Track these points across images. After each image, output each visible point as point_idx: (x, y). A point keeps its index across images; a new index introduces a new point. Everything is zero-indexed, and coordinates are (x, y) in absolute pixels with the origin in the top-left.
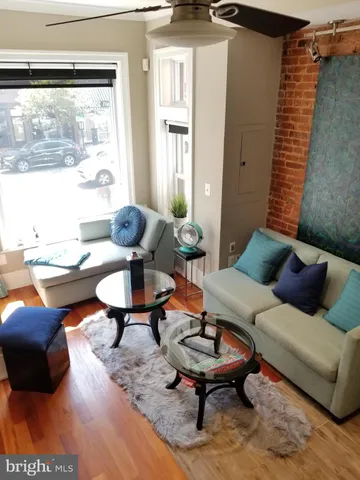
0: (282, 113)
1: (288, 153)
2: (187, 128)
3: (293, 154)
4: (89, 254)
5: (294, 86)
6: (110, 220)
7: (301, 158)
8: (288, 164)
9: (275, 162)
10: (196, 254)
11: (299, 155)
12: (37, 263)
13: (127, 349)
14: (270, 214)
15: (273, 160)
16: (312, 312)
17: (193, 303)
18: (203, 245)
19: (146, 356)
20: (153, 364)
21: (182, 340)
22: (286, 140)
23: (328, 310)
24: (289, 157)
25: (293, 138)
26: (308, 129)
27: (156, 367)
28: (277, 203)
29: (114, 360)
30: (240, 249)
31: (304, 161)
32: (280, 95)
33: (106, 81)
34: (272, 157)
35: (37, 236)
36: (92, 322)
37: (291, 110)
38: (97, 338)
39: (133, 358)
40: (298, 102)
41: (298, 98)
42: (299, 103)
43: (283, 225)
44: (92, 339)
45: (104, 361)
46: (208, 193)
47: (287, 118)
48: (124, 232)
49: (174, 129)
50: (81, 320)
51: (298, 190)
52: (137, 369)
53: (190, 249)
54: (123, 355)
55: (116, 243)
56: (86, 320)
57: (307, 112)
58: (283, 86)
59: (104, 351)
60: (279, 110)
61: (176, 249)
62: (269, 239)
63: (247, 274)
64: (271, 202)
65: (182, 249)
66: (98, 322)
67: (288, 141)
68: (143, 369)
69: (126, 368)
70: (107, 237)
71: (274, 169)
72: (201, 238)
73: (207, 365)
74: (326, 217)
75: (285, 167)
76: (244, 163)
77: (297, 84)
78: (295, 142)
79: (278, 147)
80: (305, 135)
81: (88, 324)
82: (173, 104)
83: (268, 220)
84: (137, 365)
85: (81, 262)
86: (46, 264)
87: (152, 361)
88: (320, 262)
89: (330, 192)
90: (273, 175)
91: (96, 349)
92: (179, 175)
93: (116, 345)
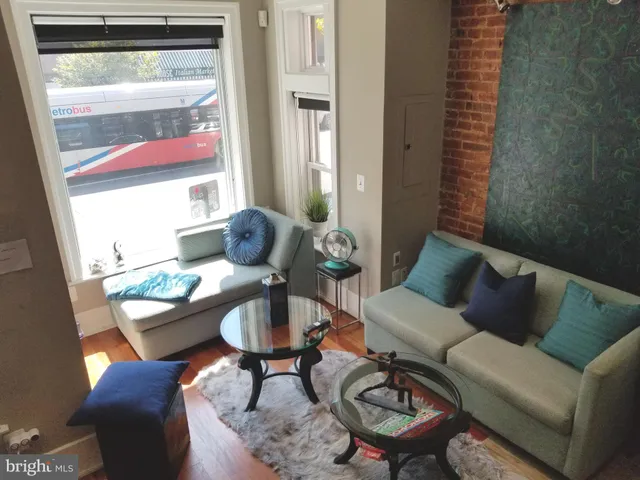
0: (454, 80)
1: (466, 131)
2: (328, 103)
3: (472, 131)
4: (199, 279)
5: (470, 44)
6: (222, 230)
7: (484, 138)
8: (467, 146)
9: (446, 144)
10: (348, 271)
11: (481, 133)
12: (126, 296)
13: (268, 411)
14: (443, 211)
15: (444, 140)
16: (520, 340)
17: (348, 338)
18: (358, 258)
19: (298, 419)
20: (310, 430)
21: (361, 395)
22: (462, 114)
23: (541, 336)
24: (467, 137)
25: (471, 111)
26: (492, 98)
27: (316, 434)
28: (452, 196)
29: (253, 430)
30: (410, 260)
31: (488, 140)
32: (451, 55)
33: (208, 41)
34: (442, 137)
35: (119, 258)
36: (211, 375)
37: (467, 76)
38: (223, 399)
39: (280, 424)
40: (476, 63)
41: (477, 59)
42: (478, 66)
43: (463, 226)
44: (215, 401)
45: (240, 432)
46: (361, 188)
47: (461, 86)
48: (245, 246)
49: (306, 104)
50: (196, 374)
51: (482, 178)
52: (287, 439)
53: (341, 264)
54: (264, 420)
55: (233, 262)
56: (203, 374)
57: (489, 77)
58: (454, 45)
59: (237, 416)
60: (450, 75)
61: (320, 265)
62: (450, 245)
63: (422, 294)
64: (442, 195)
65: (329, 264)
66: (219, 375)
67: (465, 116)
68: (296, 438)
69: (273, 439)
70: (220, 254)
71: (445, 152)
72: (355, 248)
73: (395, 426)
74: (524, 212)
75: (462, 150)
76: (409, 147)
77: (474, 41)
78: (475, 116)
79: (449, 124)
80: (488, 107)
81: (206, 379)
82: (303, 70)
83: (440, 220)
84: (288, 433)
85: (190, 291)
86: (139, 297)
87: (307, 427)
88: (523, 272)
89: (526, 179)
90: (445, 161)
91: (224, 415)
92: (314, 165)
93: (252, 406)
